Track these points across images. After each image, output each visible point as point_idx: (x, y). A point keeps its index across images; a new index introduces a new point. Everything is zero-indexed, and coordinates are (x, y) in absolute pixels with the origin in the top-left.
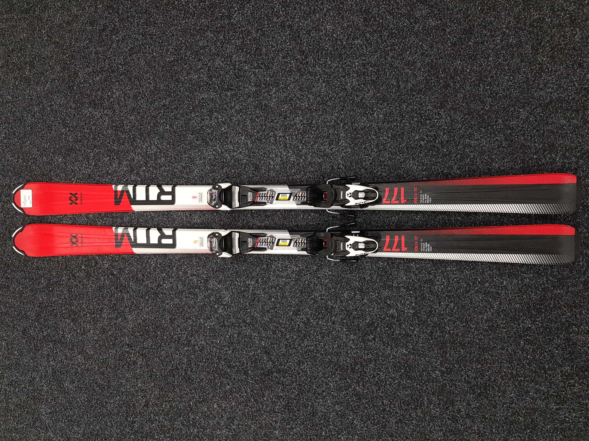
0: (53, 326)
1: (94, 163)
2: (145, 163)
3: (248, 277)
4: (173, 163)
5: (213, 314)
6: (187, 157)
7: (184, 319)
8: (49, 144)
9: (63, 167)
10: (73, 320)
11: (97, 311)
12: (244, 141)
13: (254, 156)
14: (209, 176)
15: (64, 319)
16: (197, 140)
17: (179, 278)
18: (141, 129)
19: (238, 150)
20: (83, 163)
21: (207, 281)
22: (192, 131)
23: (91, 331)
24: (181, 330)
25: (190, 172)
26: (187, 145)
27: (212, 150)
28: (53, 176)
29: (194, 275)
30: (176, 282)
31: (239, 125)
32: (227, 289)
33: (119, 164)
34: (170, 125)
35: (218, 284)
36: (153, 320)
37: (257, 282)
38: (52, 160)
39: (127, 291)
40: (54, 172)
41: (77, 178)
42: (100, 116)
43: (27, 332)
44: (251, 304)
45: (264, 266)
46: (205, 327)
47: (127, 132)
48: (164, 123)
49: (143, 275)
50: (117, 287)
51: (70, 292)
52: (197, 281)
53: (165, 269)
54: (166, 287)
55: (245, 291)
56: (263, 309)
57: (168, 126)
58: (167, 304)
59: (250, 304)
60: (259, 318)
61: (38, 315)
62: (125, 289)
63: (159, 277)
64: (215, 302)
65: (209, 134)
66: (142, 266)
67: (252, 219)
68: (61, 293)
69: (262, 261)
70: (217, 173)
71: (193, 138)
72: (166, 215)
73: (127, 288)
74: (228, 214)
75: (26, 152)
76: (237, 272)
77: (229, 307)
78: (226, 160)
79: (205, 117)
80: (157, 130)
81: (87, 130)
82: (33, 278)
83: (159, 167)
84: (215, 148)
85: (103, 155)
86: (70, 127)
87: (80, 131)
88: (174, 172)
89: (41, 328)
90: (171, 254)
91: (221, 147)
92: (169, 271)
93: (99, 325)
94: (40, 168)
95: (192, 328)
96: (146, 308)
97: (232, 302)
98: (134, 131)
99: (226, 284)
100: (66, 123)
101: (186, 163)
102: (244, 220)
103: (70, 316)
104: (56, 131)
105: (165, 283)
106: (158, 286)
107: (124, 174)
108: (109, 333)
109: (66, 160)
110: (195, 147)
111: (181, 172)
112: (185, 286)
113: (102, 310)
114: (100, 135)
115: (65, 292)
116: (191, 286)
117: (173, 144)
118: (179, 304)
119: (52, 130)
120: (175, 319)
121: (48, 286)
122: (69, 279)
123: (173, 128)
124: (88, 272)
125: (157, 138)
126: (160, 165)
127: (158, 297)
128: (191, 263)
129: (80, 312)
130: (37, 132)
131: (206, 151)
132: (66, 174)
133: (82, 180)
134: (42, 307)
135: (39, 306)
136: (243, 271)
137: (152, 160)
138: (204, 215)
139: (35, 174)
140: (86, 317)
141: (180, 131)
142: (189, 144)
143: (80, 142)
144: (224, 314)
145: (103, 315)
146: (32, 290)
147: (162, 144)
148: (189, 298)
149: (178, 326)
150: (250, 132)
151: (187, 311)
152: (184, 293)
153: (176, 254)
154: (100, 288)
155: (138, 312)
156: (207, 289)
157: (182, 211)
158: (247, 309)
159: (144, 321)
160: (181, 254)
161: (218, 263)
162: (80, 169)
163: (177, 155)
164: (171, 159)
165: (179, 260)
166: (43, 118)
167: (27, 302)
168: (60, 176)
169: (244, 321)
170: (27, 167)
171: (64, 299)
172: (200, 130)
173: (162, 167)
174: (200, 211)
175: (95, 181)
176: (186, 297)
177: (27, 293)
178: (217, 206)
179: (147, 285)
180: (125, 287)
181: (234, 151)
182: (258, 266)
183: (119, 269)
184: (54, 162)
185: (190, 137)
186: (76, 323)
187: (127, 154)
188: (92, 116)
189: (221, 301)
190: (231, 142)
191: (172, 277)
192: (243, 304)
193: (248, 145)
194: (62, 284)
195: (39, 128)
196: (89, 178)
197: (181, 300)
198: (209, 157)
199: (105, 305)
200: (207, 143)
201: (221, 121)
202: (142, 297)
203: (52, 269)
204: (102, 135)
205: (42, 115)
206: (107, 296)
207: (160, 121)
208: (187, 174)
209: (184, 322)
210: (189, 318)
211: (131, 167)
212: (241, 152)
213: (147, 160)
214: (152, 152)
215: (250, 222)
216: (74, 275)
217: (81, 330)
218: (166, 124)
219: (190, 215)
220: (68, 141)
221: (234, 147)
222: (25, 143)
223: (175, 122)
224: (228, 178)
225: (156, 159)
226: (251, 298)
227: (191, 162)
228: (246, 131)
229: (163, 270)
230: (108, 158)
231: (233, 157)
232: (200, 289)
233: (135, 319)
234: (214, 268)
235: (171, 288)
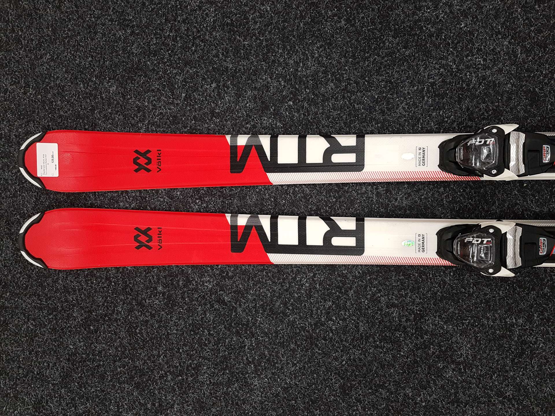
0: (98, 397)
1: (184, 95)
2: (291, 93)
3: (509, 310)
4: (352, 93)
5: (434, 381)
6: (383, 80)
7: (371, 388)
8: (90, 59)
9: (118, 103)
10: (137, 386)
11: (188, 370)
12: (508, 48)
13: (529, 76)
14: (430, 116)
15: (120, 384)
16: (405, 47)
17: (360, 310)
18: (284, 28)
19: (494, 65)
20: (162, 95)
21: (422, 317)
22: (396, 29)
23: (176, 406)
24: (364, 409)
25: (388, 109)
26: (383, 58)
27: (437, 66)
28: (99, 119)
29: (394, 305)
30: (354, 318)
31: (496, 17)
32: (463, 333)
33: (238, 95)
34: (348, 21)
35: (445, 323)
36: (305, 388)
37: (530, 319)
38: (96, 89)
39: (251, 332)
40: (100, 113)
41: (148, 124)
42: (198, 6)
43: (43, 406)
44: (516, 361)
45: (546, 290)
46: (416, 403)
47: (255, 35)
48: (335, 15)
49: (285, 304)
50: (230, 325)
51: (131, 333)
52: (400, 317)
53: (331, 293)
54: (334, 328)
55: (503, 337)
56: (540, 370)
57: (343, 22)
58: (336, 359)
59: (513, 360)
60: (532, 387)
61: (66, 377)
62: (246, 329)
63: (318, 309)
64: (438, 357)
65: (431, 36)
66: (282, 286)
67: (521, 199)
68: (114, 336)
69: (542, 280)
70: (449, 109)
71: (398, 44)
72: (336, 191)
73: (251, 328)
74: (471, 188)
75: (42, 75)
76: (487, 302)
77: (468, 366)
78: (468, 85)
79: (424, 4)
80: (319, 30)
81: (171, 31)
82: (55, 309)
83: (323, 101)
84: (444, 62)
85: (204, 79)
86: (133, 26)
87: (155, 35)
88: (355, 110)
89: (73, 399)
90: (345, 265)
91: (457, 60)
92: (339, 297)
93: (192, 396)
94: (72, 105)
95: (387, 405)
96: (290, 365)
97: (474, 357)
98: (270, 32)
99: (463, 324)
100: (125, 20)
101: (381, 92)
102: (504, 201)
103: (132, 378)
104: (104, 35)
105: (331, 320)
106: (316, 324)
107: (247, 115)
108: (214, 410)
109: (125, 88)
110: (400, 60)
111: (371, 109)
112: (373, 324)
113: (197, 368)
114: (197, 41)
115: (123, 334)
116: (385, 326)
117: (354, 56)
118: (360, 360)
119: (96, 33)
120: (352, 386)
121: (86, 324)
122: (131, 311)
123: (353, 25)
124: (170, 297)
125: (318, 45)
126: (324, 95)
127: (317, 345)
128: (387, 283)
129: (152, 371)
130: (66, 38)
131: (425, 68)
132: (125, 116)
133: (159, 126)
134: (74, 360)
135: (68, 360)
136: (499, 299)
137: (307, 87)
138: (418, 191)
139: (60, 116)
140: (166, 381)
141: (369, 30)
142: (387, 55)
143: (154, 56)
144: (458, 380)
145: (200, 378)
146: (54, 329)
147: (329, 56)
148: (382, 348)
149: (359, 401)
150: (520, 31)
151: (376, 372)
152: (371, 340)
153: (354, 266)
154: (195, 328)
155: (273, 374)
156: (420, 332)
157: (369, 184)
158: (507, 371)
159: (285, 390)
160: (366, 265)
161: (445, 283)
162: (154, 105)
163: (362, 77)
164: (350, 84)
165: (361, 277)
166: (77, 12)
167: (44, 352)
168: (113, 119)
169: (500, 394)
170: (44, 102)
171: (120, 346)
172: (412, 29)
173: (328, 100)
174: (408, 183)
175: (185, 128)
176: (377, 347)
177: (44, 335)
178: (494, 172)
179: (294, 322)
180: (247, 325)
181: (486, 68)
182: (533, 289)
183: (235, 292)
184: (101, 93)
185: (390, 41)
186: (144, 391)
187: (254, 78)
188: (181, 5)
189: (451, 357)
190: (479, 50)
191: (345, 309)
192: (498, 361)
193: (516, 56)
194: (116, 320)
195: (69, 30)
196: (173, 123)
197: (365, 352)
198: (431, 80)
199: (204, 358)
200: (427, 53)
201: (459, 10)
202: (282, 345)
203: (95, 292)
204: (202, 41)
205: (76, 6)
206: (210, 342)
207: (326, 13)
208: (383, 112)
209: (372, 394)
210: (382, 386)
211: (263, 102)
212: (500, 70)
213: (296, 88)
214: (308, 71)
215: (516, 204)
216: (140, 304)
217: (154, 405)
218: (340, 18)
219: (387, 191)
220: (131, 53)
221: (485, 60)
222: (41, 58)
223: (358, 13)
224: (470, 120)
225: (316, 86)
226: (515, 349)
227: (390, 89)
228: (515, 29)
229: (328, 295)
230: (214, 85)
231: (484, 79)
232: (405, 331)
233: (266, 385)
234: (436, 294)
235: (345, 330)
